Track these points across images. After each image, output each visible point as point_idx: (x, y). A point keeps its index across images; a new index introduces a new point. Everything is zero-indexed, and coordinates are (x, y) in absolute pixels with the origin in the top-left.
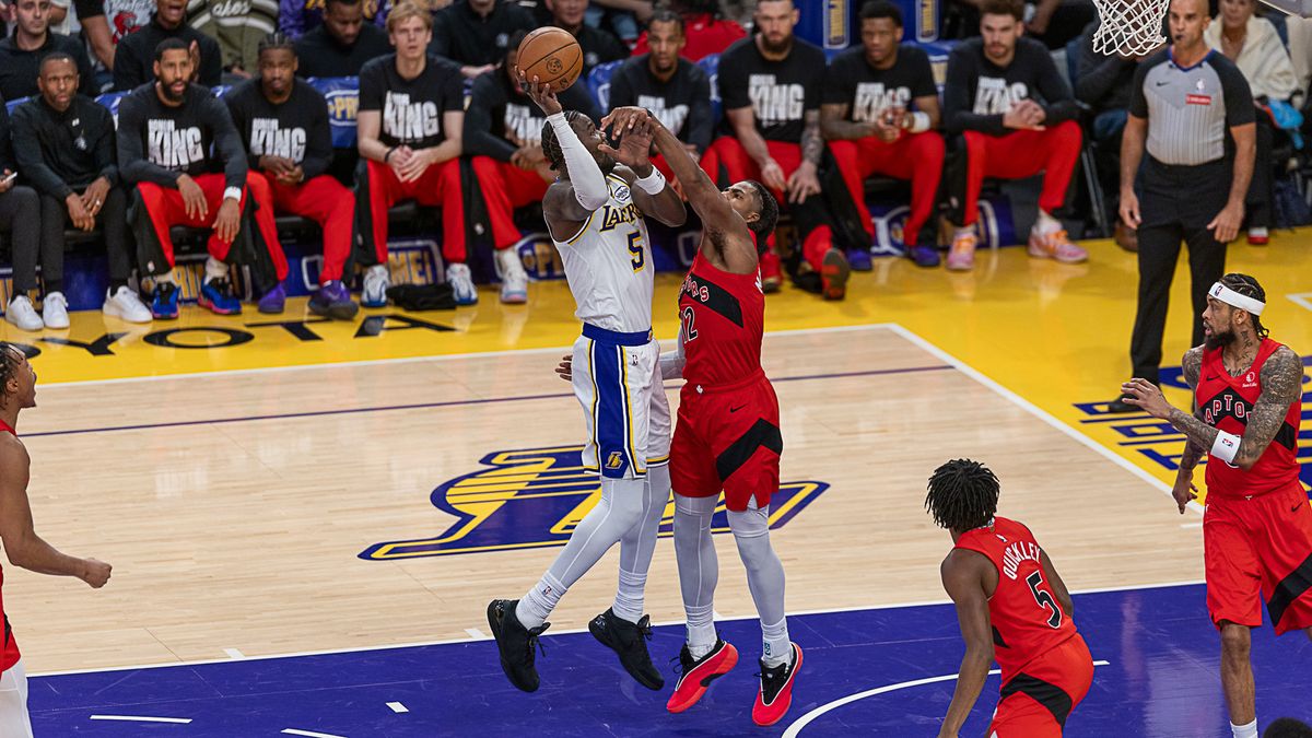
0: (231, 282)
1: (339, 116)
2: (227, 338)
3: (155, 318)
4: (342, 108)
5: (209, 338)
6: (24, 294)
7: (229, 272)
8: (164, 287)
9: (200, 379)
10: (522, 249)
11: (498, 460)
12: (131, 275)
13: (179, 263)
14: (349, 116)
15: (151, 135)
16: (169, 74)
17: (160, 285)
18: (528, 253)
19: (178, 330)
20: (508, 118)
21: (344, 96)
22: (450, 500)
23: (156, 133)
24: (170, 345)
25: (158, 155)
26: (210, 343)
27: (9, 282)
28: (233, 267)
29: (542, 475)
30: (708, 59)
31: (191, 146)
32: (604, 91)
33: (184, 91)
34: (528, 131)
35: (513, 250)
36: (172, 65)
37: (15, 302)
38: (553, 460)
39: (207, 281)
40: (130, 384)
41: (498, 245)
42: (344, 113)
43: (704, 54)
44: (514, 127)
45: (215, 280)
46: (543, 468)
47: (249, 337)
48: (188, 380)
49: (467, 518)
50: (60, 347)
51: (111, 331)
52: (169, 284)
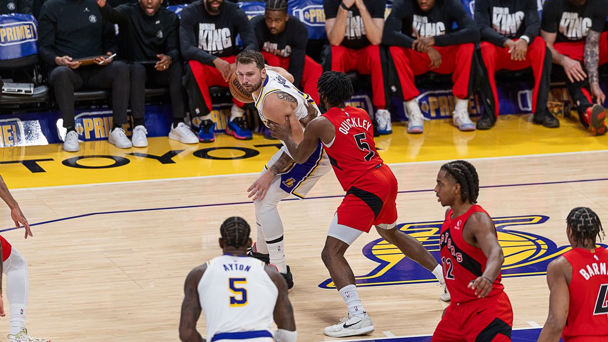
0: (246, 120)
1: (312, 20)
2: (244, 153)
3: (200, 141)
4: (314, 16)
5: (232, 153)
6: (119, 127)
7: (245, 114)
8: (206, 123)
9: (226, 178)
10: (420, 101)
12: (186, 116)
13: (214, 109)
14: (318, 21)
15: (201, 32)
17: (203, 122)
18: (424, 102)
19: (214, 149)
20: (415, 24)
21: (315, 8)
22: (374, 252)
23: (204, 31)
24: (209, 157)
25: (204, 44)
26: (233, 156)
27: (111, 119)
28: (248, 111)
29: (431, 238)
31: (224, 39)
32: (472, 4)
34: (426, 32)
35: (415, 101)
37: (114, 132)
38: (437, 229)
39: (232, 120)
40: (185, 181)
41: (405, 98)
42: (315, 18)
44: (418, 28)
45: (237, 118)
46: (431, 234)
47: (257, 153)
48: (219, 179)
49: (384, 264)
50: (143, 158)
51: (174, 148)
52: (209, 121)
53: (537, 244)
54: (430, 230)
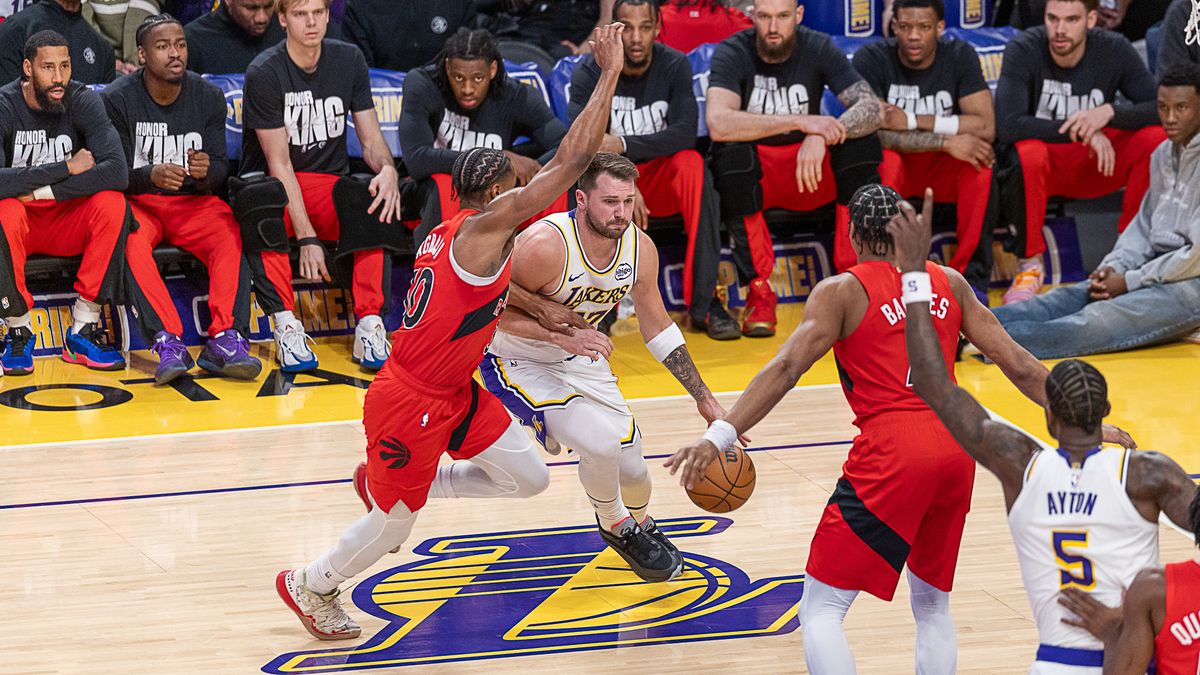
2: (100, 397)
3: (6, 373)
5: (78, 398)
7: (102, 316)
8: (18, 333)
9: (64, 448)
11: (438, 549)
13: (38, 305)
15: (18, 149)
16: (46, 77)
17: (12, 330)
19: (34, 389)
20: (444, 126)
22: (376, 599)
23: (24, 147)
26: (80, 403)
28: (107, 307)
29: (492, 566)
30: (701, 50)
31: (61, 156)
33: (63, 99)
36: (50, 65)
38: (506, 549)
39: (76, 330)
43: (697, 45)
46: (492, 558)
47: (126, 397)
48: (49, 450)
49: (397, 622)
52: (24, 329)
53: (708, 576)
54: (492, 551)
